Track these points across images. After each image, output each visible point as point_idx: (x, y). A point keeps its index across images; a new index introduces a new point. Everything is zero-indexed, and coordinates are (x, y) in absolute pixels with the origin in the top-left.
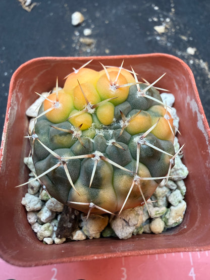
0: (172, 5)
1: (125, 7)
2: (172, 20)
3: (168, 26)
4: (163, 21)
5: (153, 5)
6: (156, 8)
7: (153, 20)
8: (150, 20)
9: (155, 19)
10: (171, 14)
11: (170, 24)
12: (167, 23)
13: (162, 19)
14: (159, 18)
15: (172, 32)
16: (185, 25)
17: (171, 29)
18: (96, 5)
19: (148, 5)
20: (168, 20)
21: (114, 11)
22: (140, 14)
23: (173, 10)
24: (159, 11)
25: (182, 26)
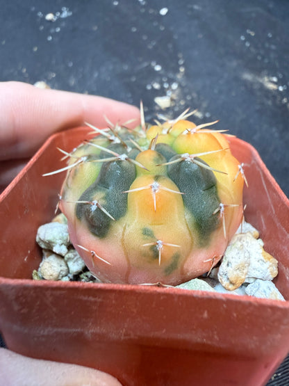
0: (181, 62)
1: (111, 67)
2: (180, 86)
3: (175, 97)
4: (168, 89)
5: (153, 64)
6: (158, 68)
7: (153, 87)
8: (149, 87)
9: (157, 86)
10: (179, 77)
11: (177, 92)
12: (173, 91)
13: (166, 86)
14: (161, 83)
15: (180, 105)
16: (198, 93)
17: (180, 100)
18: (71, 65)
19: (145, 64)
20: (175, 86)
21: (96, 75)
22: (134, 79)
23: (182, 70)
24: (162, 72)
25: (195, 95)
